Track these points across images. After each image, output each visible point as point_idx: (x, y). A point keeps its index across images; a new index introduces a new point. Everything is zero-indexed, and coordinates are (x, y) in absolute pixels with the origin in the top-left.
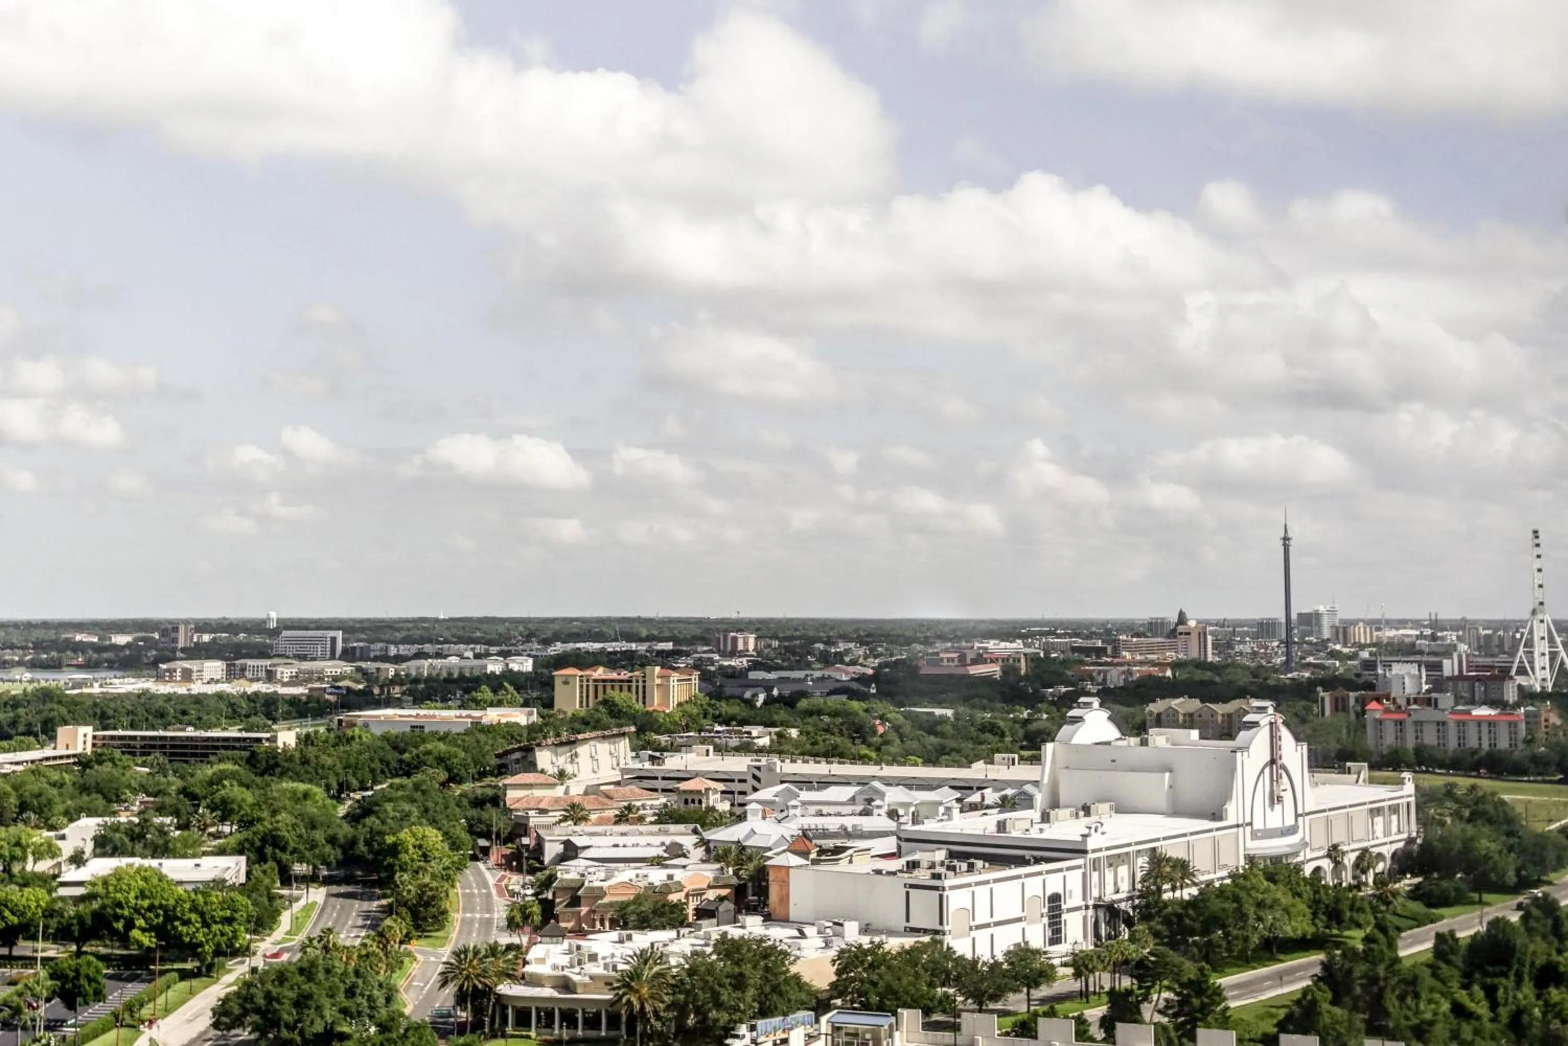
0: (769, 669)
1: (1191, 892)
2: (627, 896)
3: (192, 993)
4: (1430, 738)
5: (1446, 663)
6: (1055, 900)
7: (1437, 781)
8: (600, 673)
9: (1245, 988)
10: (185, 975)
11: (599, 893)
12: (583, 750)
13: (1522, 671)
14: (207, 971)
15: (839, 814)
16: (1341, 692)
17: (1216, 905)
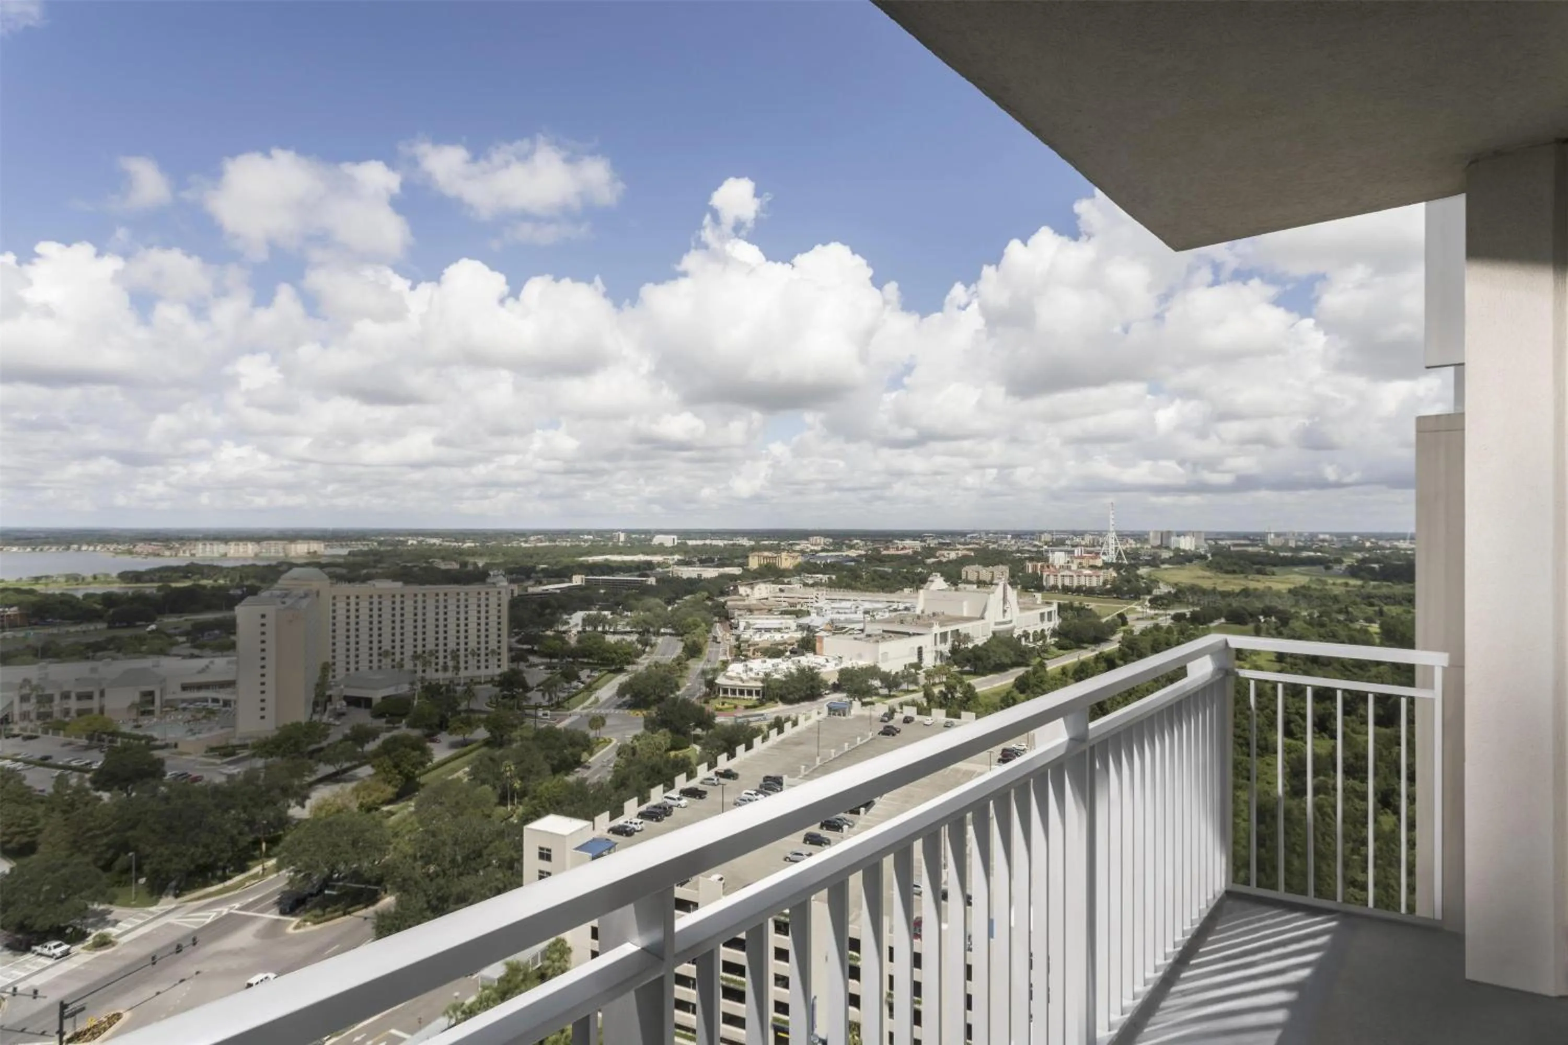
0: (828, 551)
1: (970, 646)
2: (767, 645)
3: (613, 678)
4: (1067, 582)
5: (1076, 551)
6: (920, 650)
7: (1066, 599)
8: (766, 554)
9: (981, 684)
10: (610, 672)
11: (757, 644)
12: (756, 588)
13: (1104, 554)
14: (620, 670)
15: (845, 613)
16: (1035, 563)
17: (979, 652)
